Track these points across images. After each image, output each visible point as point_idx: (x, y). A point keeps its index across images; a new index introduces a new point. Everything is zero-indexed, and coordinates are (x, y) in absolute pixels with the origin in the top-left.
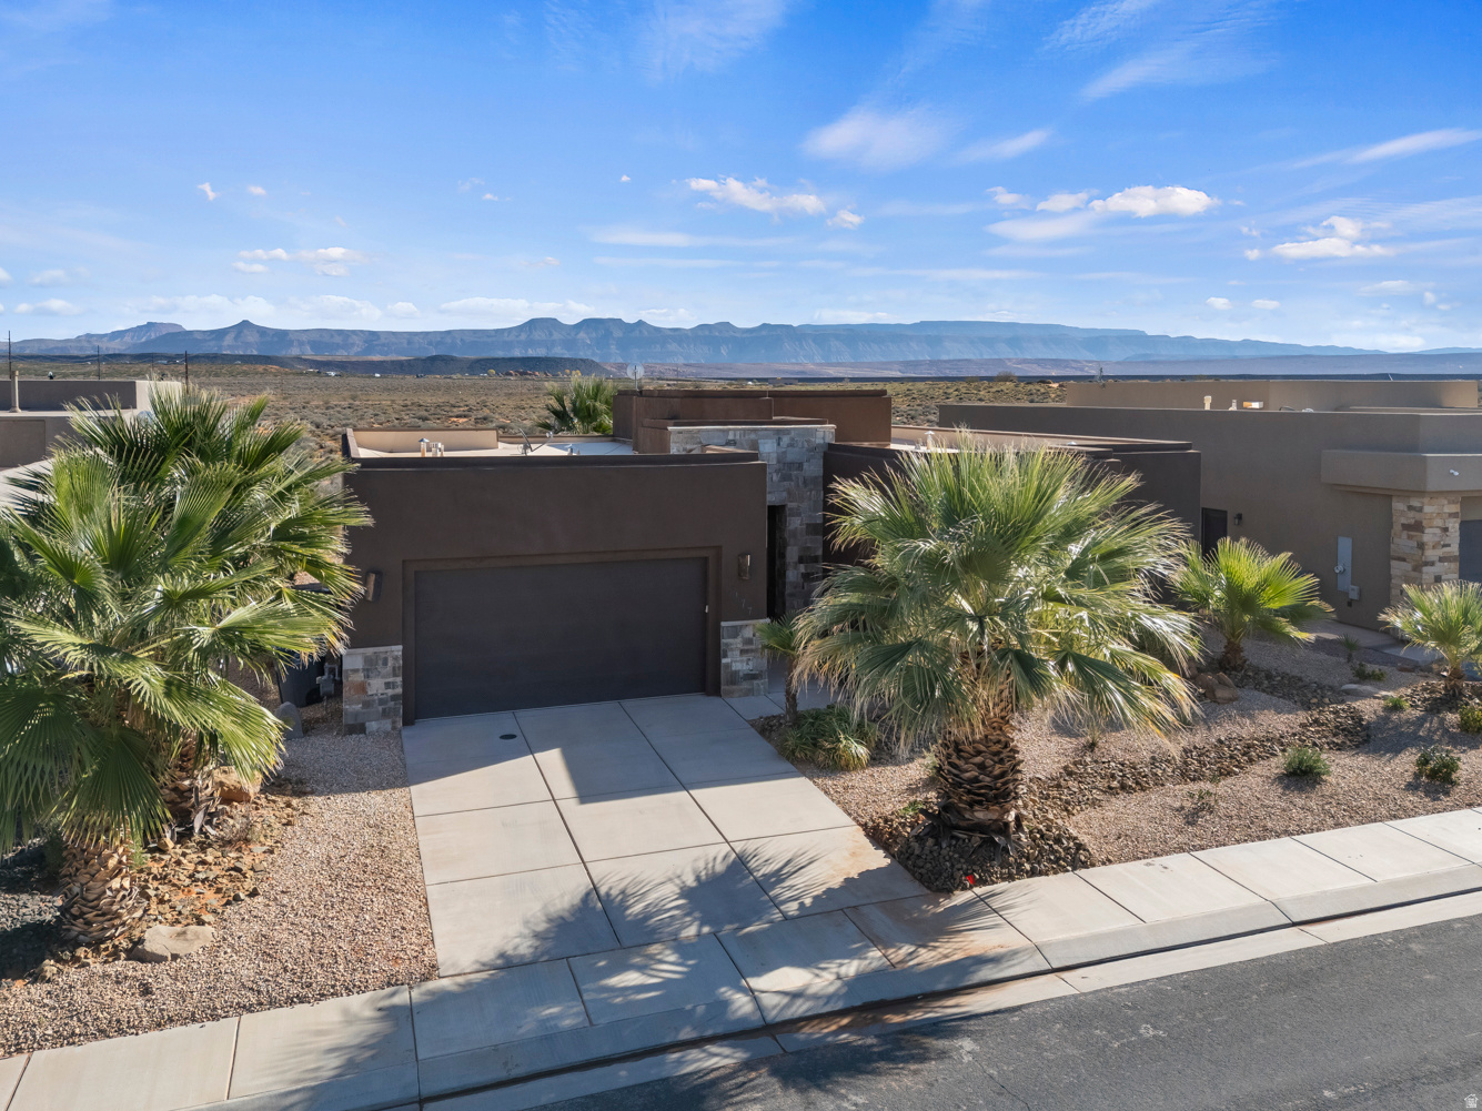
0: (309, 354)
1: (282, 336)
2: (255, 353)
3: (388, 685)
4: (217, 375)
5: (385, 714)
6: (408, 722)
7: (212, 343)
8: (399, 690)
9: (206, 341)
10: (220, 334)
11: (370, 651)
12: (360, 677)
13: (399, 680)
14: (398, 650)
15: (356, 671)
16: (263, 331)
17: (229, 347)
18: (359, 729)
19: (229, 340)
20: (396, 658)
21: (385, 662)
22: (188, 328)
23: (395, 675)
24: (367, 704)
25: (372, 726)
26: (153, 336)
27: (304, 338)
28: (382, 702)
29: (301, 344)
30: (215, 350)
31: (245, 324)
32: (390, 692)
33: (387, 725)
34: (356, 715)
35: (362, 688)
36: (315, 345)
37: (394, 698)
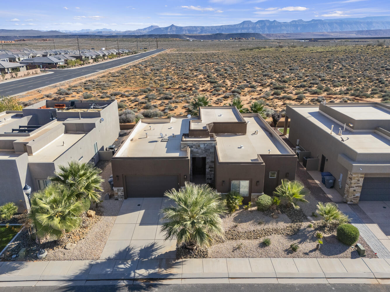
0: (187, 33)
2: (175, 33)
3: (121, 193)
4: (165, 41)
5: (121, 198)
6: (125, 198)
8: (123, 194)
9: (164, 30)
10: (167, 28)
11: (118, 188)
12: (117, 192)
13: (123, 193)
14: (122, 188)
15: (116, 191)
16: (177, 27)
17: (169, 32)
18: (117, 200)
19: (169, 30)
20: (122, 189)
21: (121, 190)
23: (122, 192)
24: (118, 196)
25: (119, 199)
26: (153, 29)
27: (186, 29)
28: (121, 196)
30: (166, 33)
31: (173, 25)
32: (122, 194)
33: (122, 199)
34: (116, 197)
35: (117, 194)
36: (189, 31)
37: (122, 195)
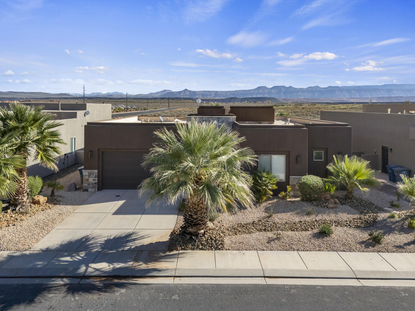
0: (201, 97)
1: (195, 92)
2: (188, 97)
3: (94, 180)
4: (177, 103)
5: (93, 187)
7: (178, 95)
8: (97, 182)
10: (180, 92)
11: (89, 171)
12: (87, 177)
13: (97, 179)
14: (96, 171)
15: (86, 176)
16: (190, 91)
17: (182, 96)
18: (86, 190)
19: (182, 94)
20: (96, 173)
21: (93, 174)
22: (173, 91)
23: (95, 177)
24: (88, 184)
25: (90, 190)
27: (200, 93)
28: (92, 184)
29: (199, 95)
30: (179, 97)
31: (186, 90)
32: (94, 182)
33: (93, 190)
34: (86, 187)
35: (87, 180)
37: (95, 183)
